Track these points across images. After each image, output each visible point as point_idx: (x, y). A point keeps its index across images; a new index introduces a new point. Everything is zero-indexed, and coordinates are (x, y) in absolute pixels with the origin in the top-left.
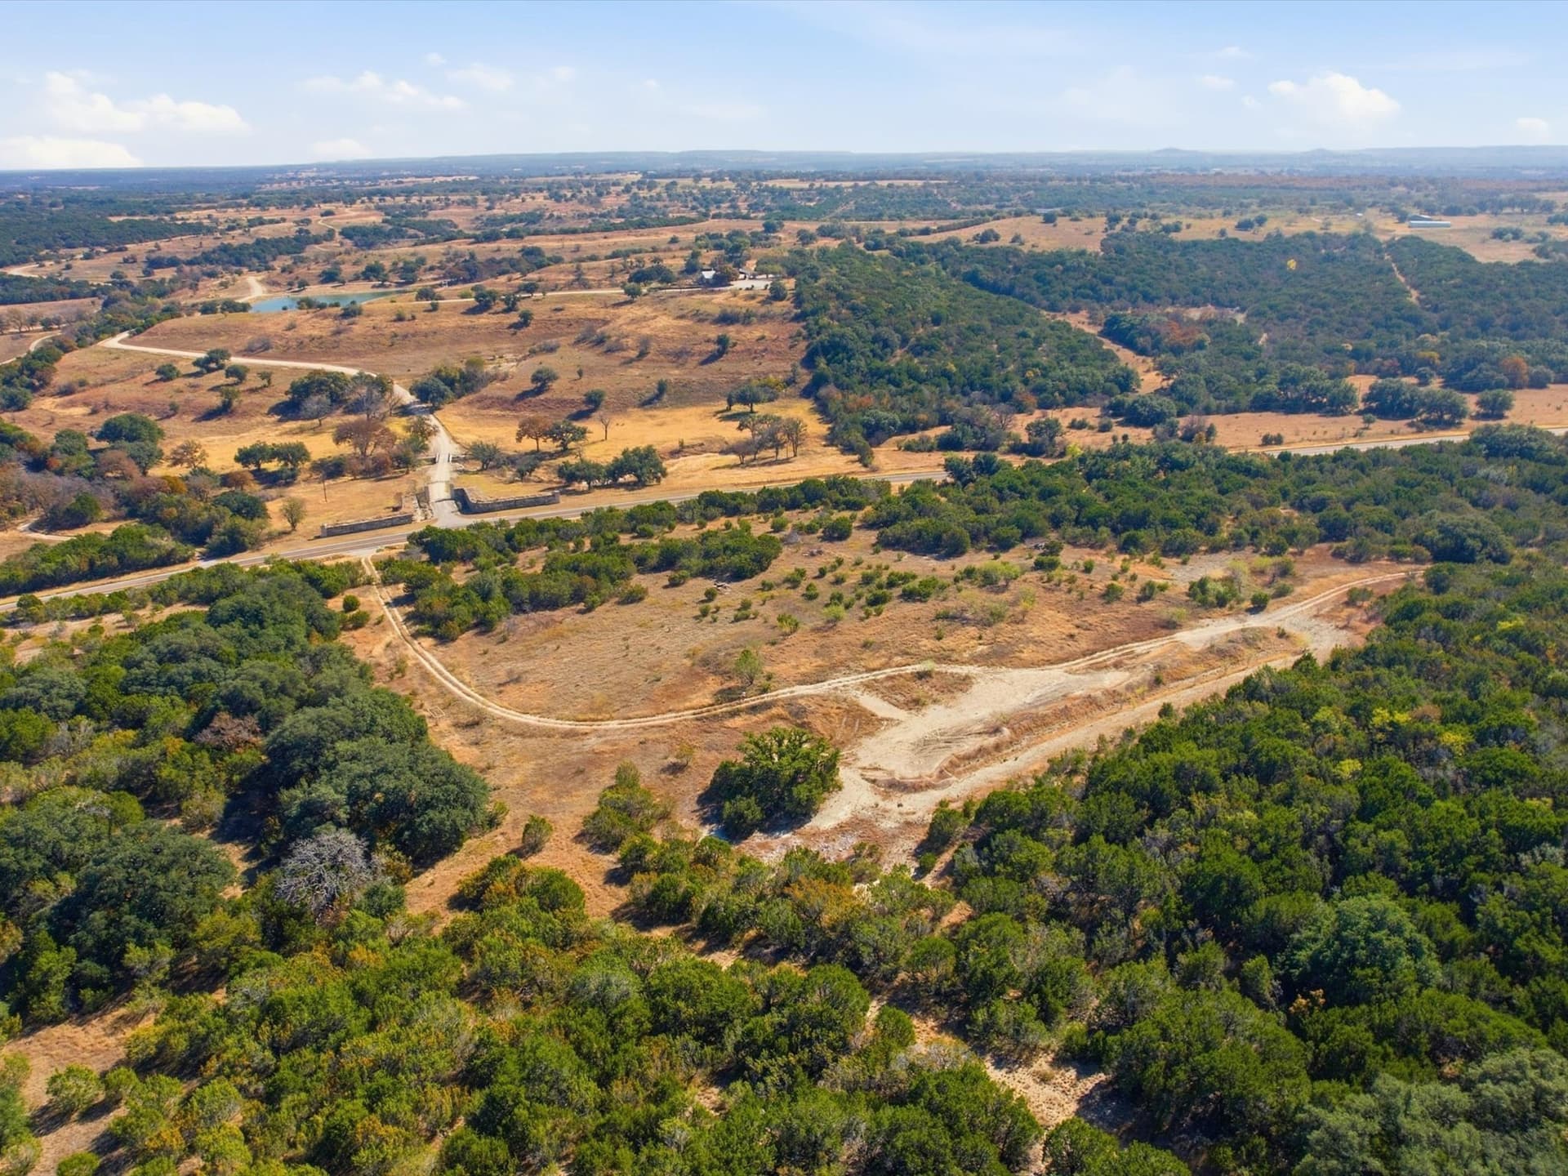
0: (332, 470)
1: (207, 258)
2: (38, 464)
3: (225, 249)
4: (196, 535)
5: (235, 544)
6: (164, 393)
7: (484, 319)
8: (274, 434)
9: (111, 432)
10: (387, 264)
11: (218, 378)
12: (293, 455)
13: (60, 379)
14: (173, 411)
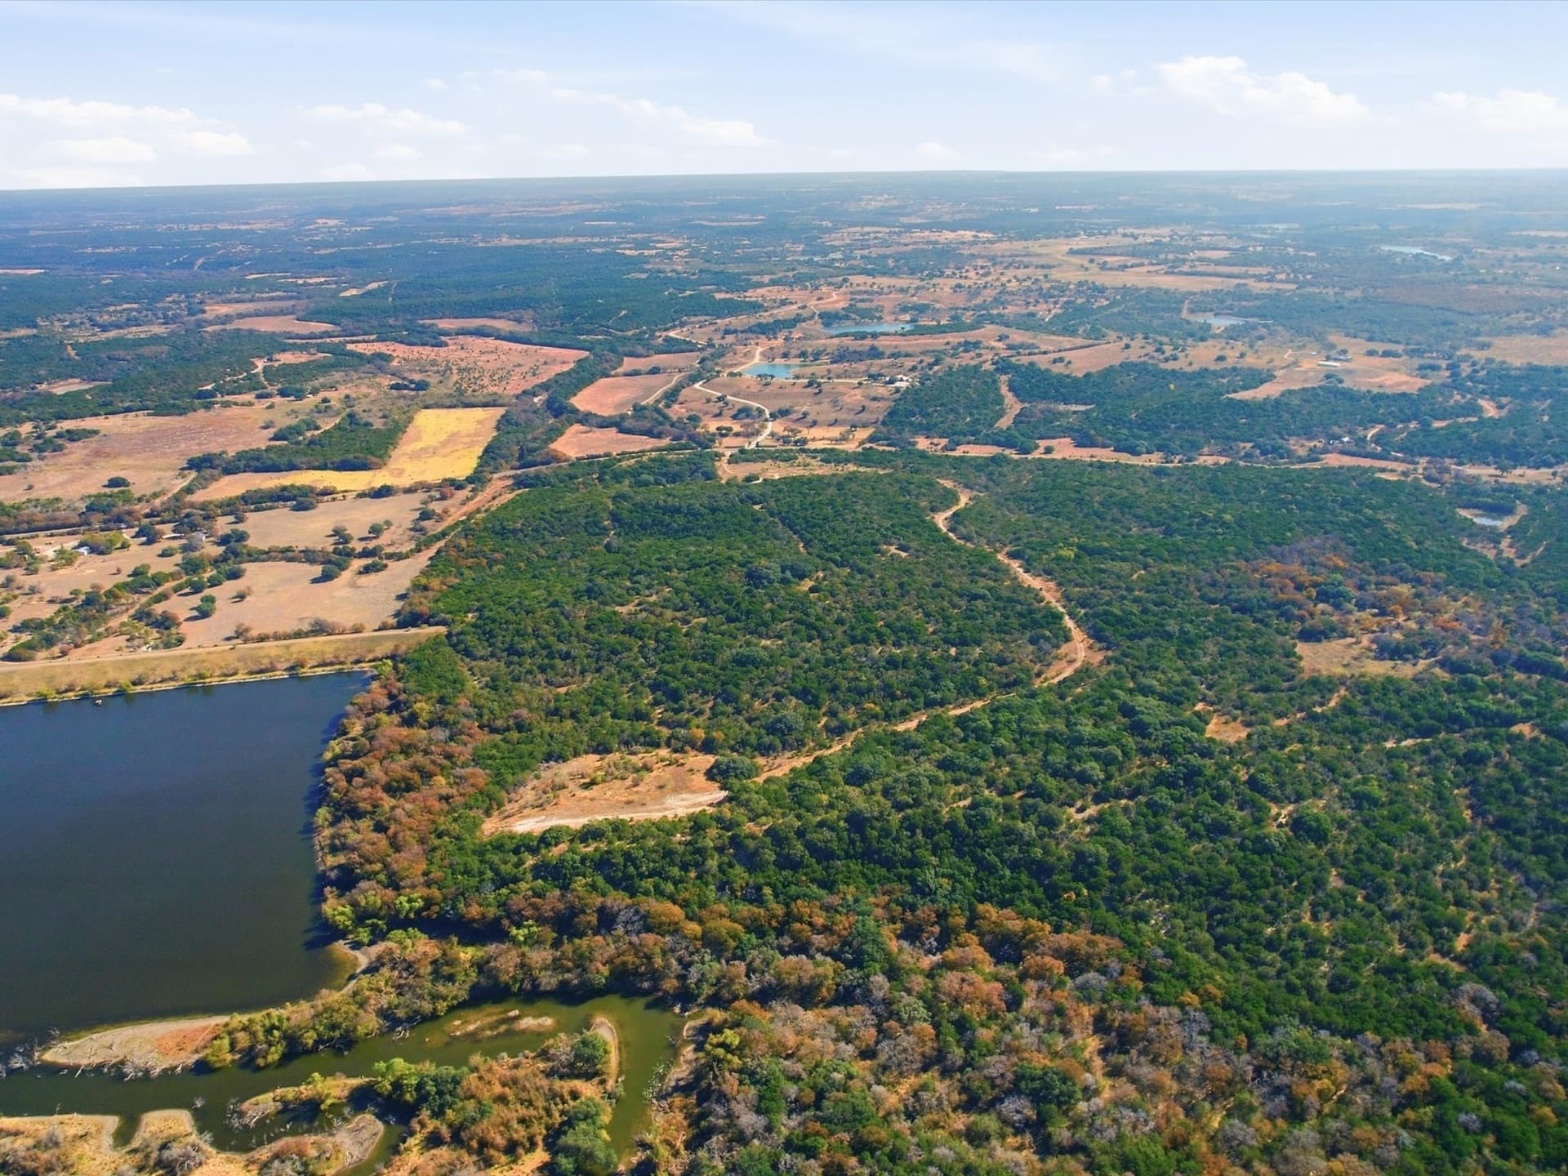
0: (737, 435)
1: (750, 330)
2: (672, 425)
3: (759, 325)
4: (700, 444)
5: (707, 447)
6: (706, 407)
7: (809, 390)
8: (727, 423)
9: (690, 418)
10: (810, 350)
11: (721, 404)
12: (729, 429)
13: (681, 399)
14: (706, 413)
